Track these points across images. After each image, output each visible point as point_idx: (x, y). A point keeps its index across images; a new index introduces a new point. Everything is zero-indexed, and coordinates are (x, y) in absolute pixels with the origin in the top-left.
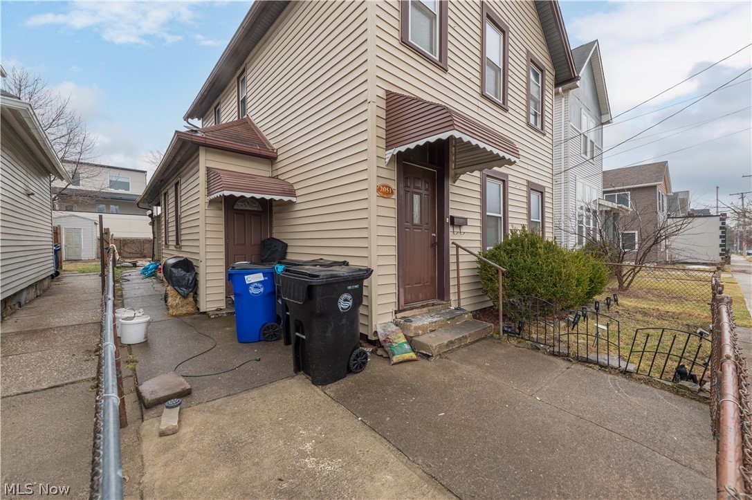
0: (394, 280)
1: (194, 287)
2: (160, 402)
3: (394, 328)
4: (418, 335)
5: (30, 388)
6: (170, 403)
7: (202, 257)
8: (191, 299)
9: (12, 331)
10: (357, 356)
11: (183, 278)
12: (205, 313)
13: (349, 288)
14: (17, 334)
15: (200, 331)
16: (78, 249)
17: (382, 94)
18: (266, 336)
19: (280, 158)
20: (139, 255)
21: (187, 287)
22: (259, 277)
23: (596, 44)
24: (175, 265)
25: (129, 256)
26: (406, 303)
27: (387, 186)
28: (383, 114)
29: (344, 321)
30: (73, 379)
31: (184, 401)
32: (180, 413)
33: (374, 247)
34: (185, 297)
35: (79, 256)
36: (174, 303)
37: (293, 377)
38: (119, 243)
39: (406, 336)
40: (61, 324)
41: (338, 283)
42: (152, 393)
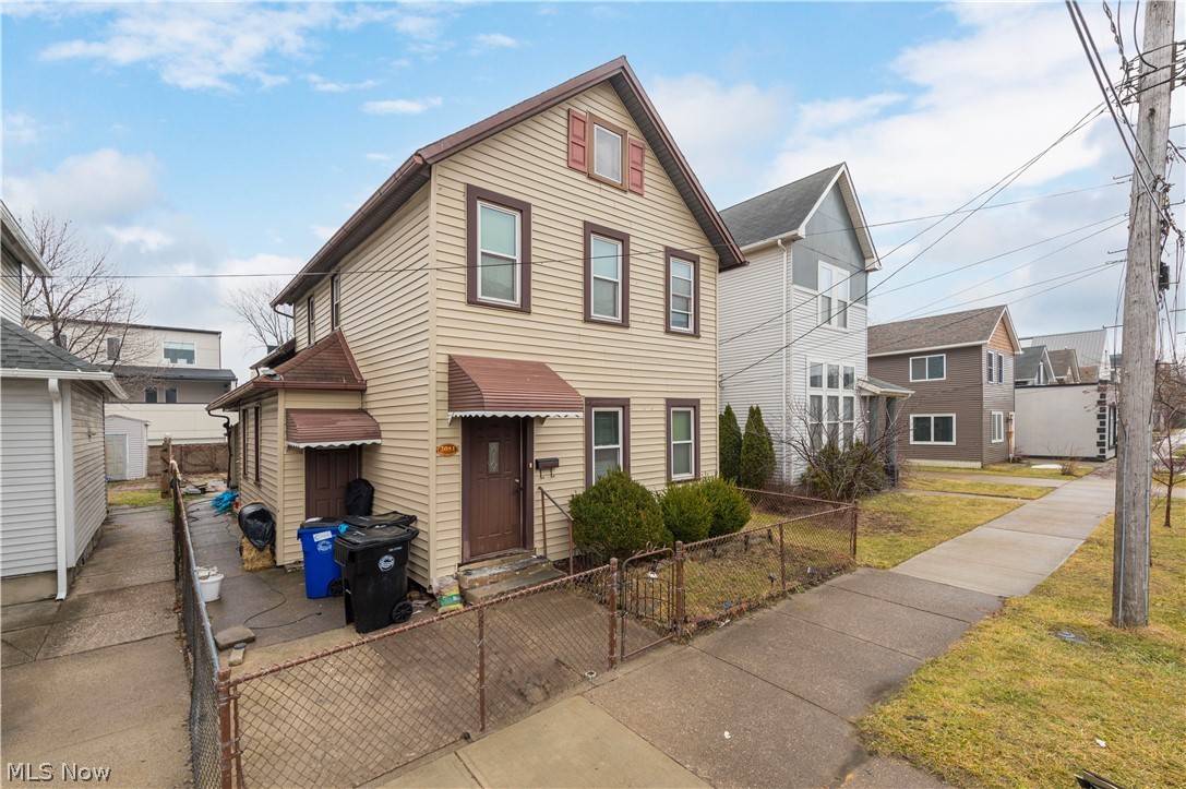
0: (458, 534)
1: (271, 538)
2: (231, 646)
3: (451, 580)
4: (473, 587)
5: (128, 640)
6: (238, 645)
7: (279, 506)
8: (268, 551)
9: (89, 591)
10: (400, 608)
11: (260, 529)
12: (282, 566)
13: (391, 550)
14: (97, 594)
15: (274, 587)
16: (120, 465)
17: (445, 359)
18: (333, 591)
19: (369, 391)
20: (208, 468)
21: (263, 539)
22: (328, 535)
23: (843, 168)
24: (252, 516)
25: (193, 469)
26: (471, 556)
27: (448, 446)
28: (445, 378)
29: (385, 579)
30: (160, 633)
31: (249, 646)
32: (244, 653)
33: (433, 505)
34: (261, 549)
35: (123, 474)
36: (250, 557)
37: (343, 627)
38: (178, 451)
39: (460, 588)
40: (134, 583)
41: (378, 547)
42: (224, 640)
